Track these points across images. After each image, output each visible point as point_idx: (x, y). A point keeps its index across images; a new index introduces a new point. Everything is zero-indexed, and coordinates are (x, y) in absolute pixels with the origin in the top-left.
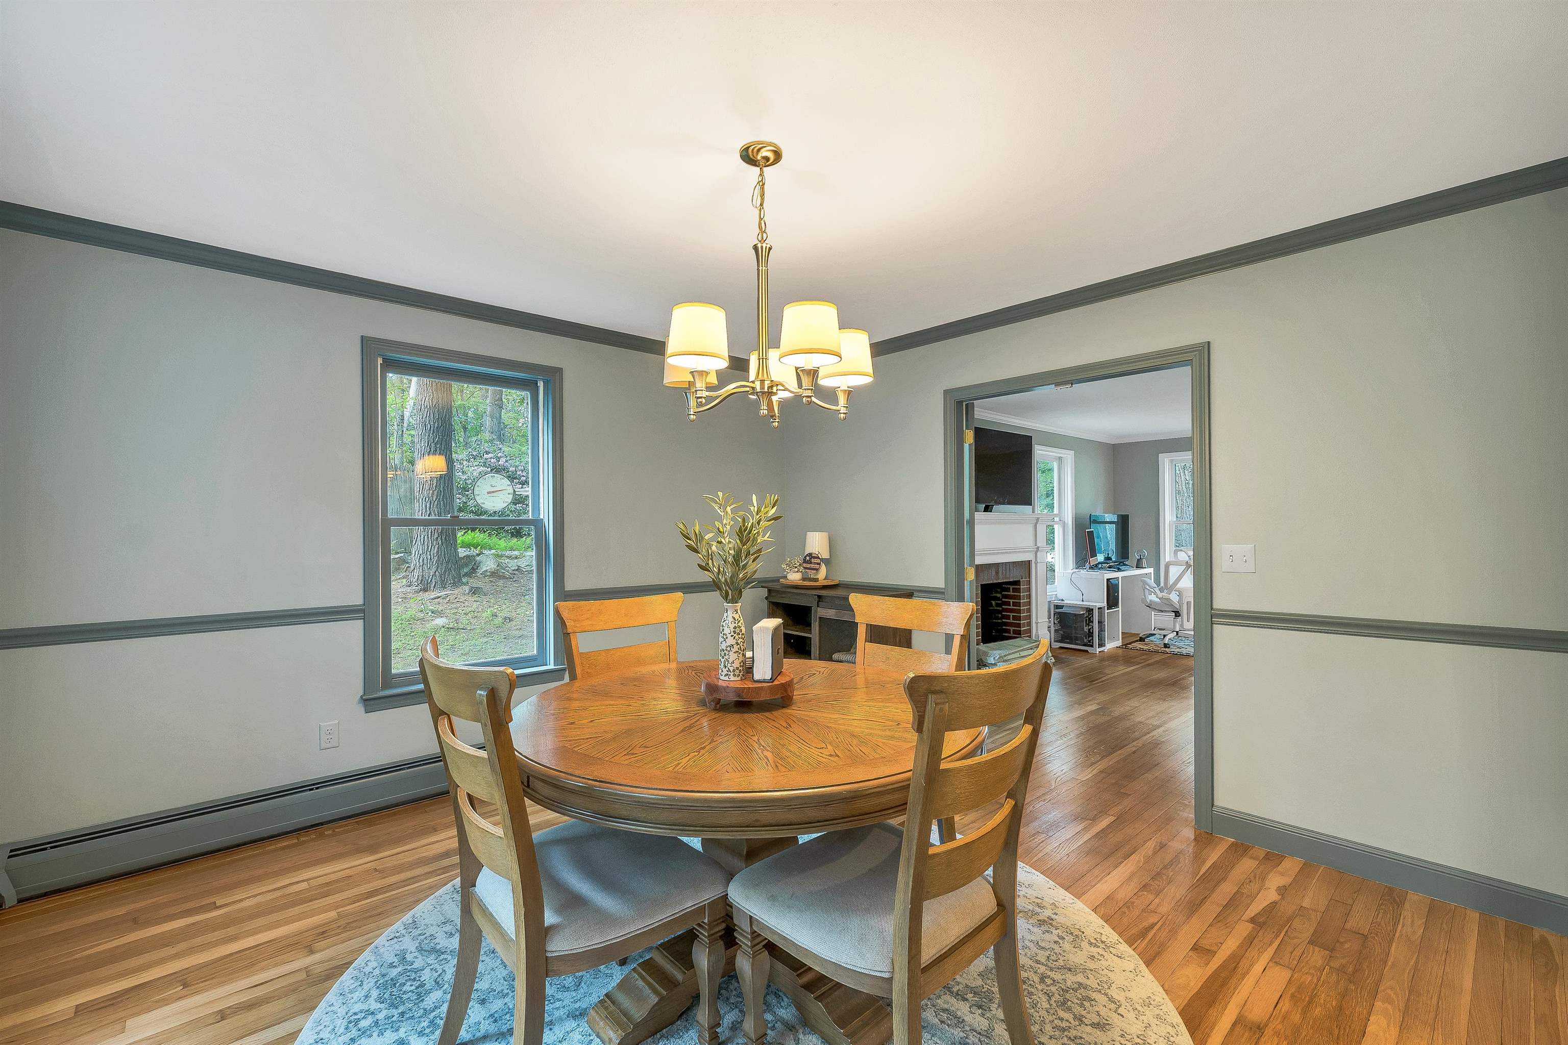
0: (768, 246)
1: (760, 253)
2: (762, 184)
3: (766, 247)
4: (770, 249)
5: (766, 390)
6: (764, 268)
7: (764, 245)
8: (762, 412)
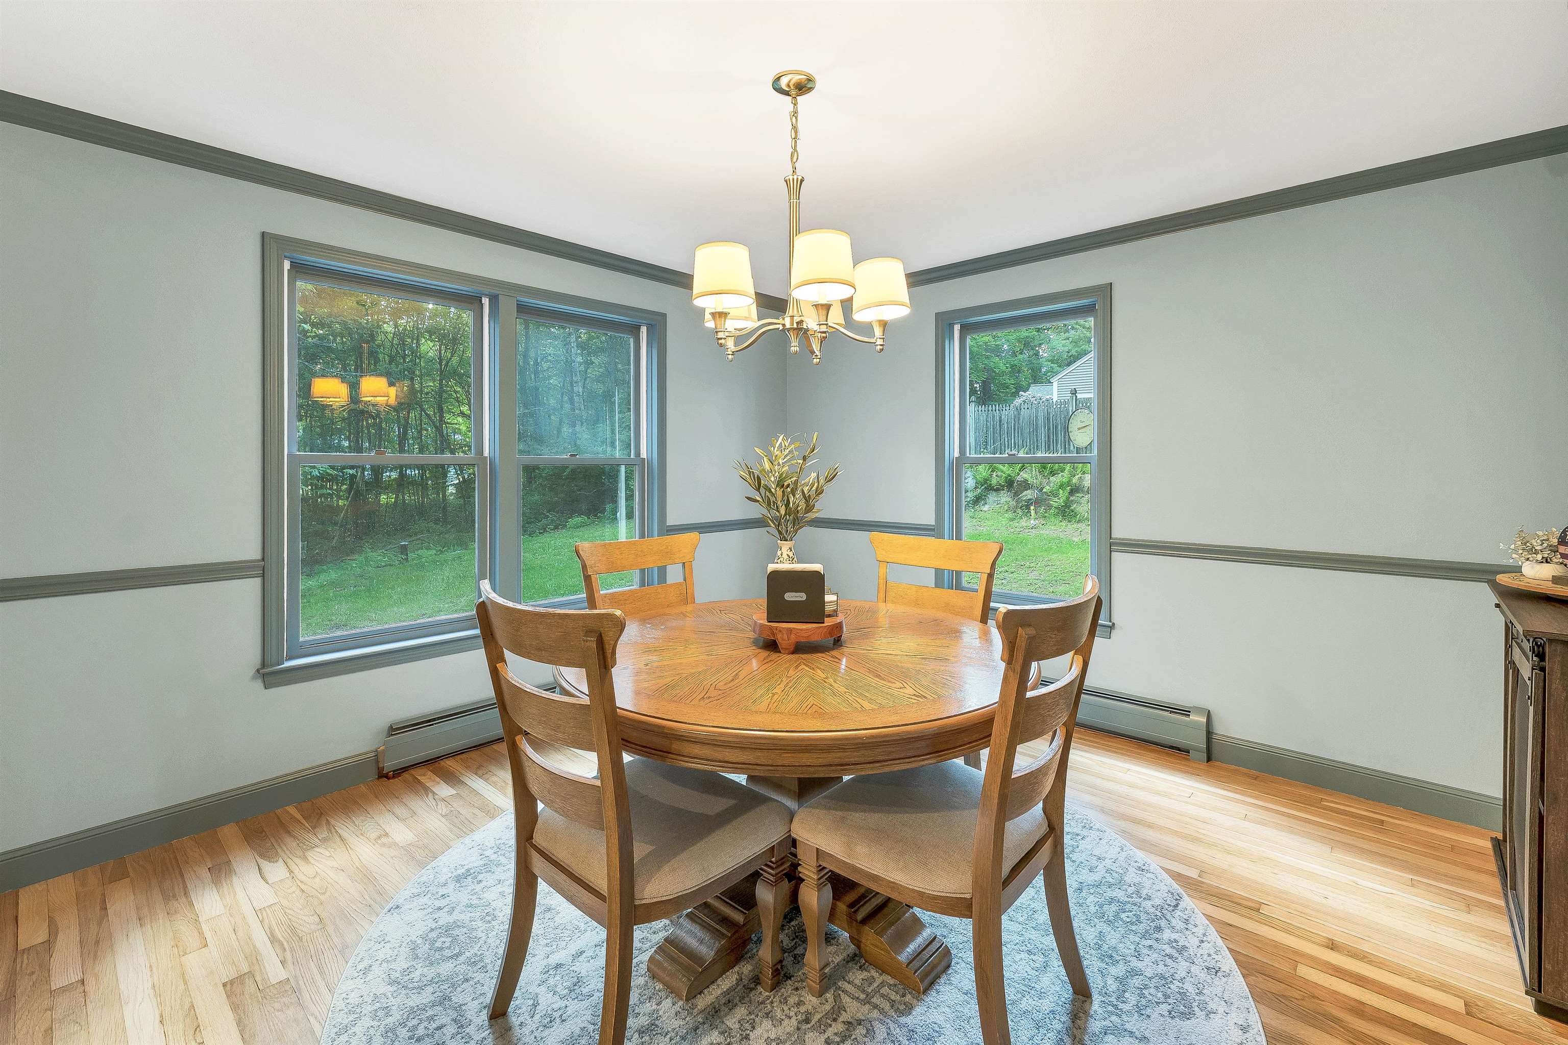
0: (800, 178)
1: (795, 186)
2: (795, 113)
3: (797, 179)
4: (802, 181)
5: (795, 326)
6: (795, 200)
7: (795, 177)
8: (793, 348)
